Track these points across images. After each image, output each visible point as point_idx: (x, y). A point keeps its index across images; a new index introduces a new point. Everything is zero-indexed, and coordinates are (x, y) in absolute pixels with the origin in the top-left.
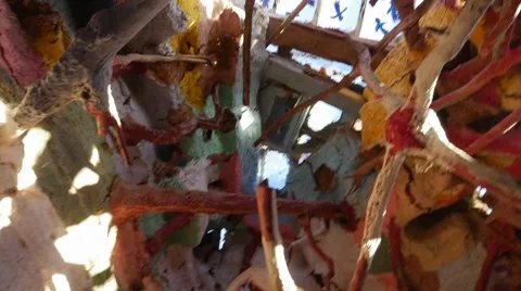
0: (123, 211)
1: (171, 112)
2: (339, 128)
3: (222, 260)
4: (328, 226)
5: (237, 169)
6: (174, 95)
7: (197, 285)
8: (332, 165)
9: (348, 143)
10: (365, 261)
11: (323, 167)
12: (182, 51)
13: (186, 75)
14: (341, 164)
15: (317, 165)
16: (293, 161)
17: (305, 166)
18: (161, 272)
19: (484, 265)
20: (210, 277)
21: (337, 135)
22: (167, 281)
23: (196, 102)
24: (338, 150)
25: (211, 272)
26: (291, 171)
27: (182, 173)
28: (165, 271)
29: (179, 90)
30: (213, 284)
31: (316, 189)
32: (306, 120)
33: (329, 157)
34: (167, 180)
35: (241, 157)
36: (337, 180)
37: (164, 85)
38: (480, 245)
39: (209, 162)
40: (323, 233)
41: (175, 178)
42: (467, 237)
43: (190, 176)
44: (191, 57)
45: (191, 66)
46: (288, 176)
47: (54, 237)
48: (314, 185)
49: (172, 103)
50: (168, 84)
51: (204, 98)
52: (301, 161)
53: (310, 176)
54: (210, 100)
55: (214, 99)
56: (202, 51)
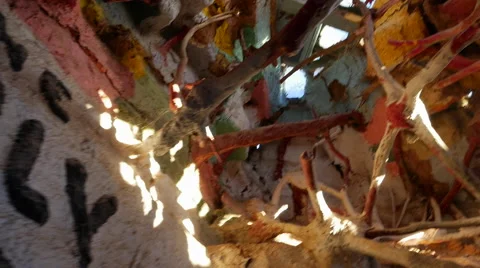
0: (201, 159)
1: (211, 63)
2: (347, 47)
3: (260, 157)
4: (342, 128)
5: (265, 90)
6: (211, 50)
7: (248, 184)
8: (343, 81)
9: (356, 61)
10: (374, 190)
11: (336, 81)
12: (212, 13)
13: (218, 31)
14: (350, 79)
15: (330, 80)
16: (309, 74)
17: (320, 80)
18: (224, 182)
19: (467, 154)
20: (254, 172)
21: (346, 53)
22: (230, 188)
23: (227, 48)
24: (348, 67)
25: (254, 169)
26: (308, 84)
27: (227, 110)
28: (227, 181)
29: (214, 45)
30: (258, 177)
31: (331, 100)
32: (318, 40)
33: (340, 73)
34: (218, 118)
35: (266, 80)
36: (347, 93)
37: (203, 46)
38: (464, 138)
39: (243, 90)
40: (339, 134)
41: (223, 115)
42: (454, 133)
43: (233, 111)
44: (220, 17)
45: (220, 23)
46: (306, 88)
47: (176, 198)
48: (328, 96)
49: (210, 57)
50: (206, 44)
51: (233, 44)
52: (316, 73)
53: (324, 89)
54: (237, 43)
55: (241, 42)
56: (227, 7)
